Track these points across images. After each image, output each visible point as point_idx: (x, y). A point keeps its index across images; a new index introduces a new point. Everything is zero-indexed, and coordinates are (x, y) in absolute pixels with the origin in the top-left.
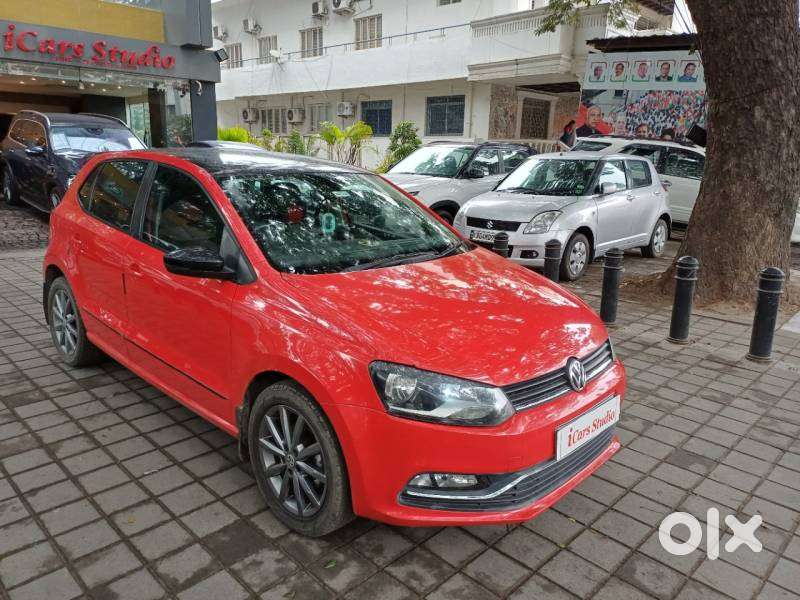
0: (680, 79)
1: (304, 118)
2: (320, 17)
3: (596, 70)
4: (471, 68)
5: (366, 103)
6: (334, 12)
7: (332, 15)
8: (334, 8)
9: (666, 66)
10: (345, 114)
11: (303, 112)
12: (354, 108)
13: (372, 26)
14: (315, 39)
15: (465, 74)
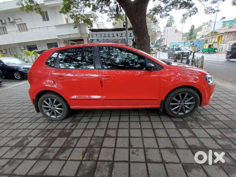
0: (108, 37)
1: (7, 51)
2: (4, 24)
3: (92, 35)
4: (58, 36)
5: (28, 46)
6: (9, 22)
7: (8, 23)
8: (9, 21)
9: (105, 34)
10: (22, 49)
11: (6, 50)
12: (24, 47)
13: (23, 26)
14: (4, 30)
15: (57, 37)
